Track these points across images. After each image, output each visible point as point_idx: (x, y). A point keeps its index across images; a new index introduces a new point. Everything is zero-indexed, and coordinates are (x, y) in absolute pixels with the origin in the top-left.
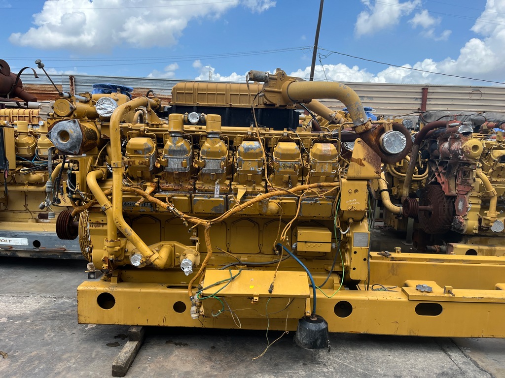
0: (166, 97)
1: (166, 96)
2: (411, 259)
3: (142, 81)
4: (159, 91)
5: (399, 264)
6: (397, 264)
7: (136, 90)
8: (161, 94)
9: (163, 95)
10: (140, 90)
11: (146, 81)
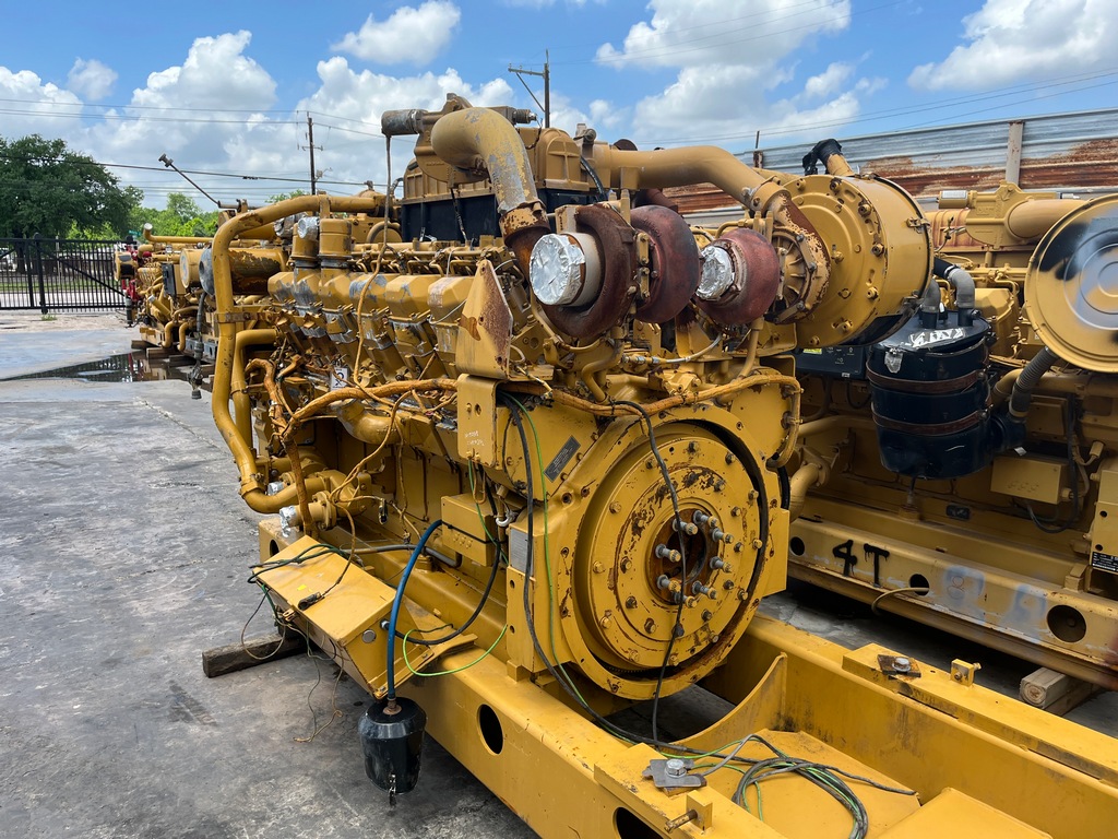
0: (945, 173)
1: (944, 169)
2: (972, 717)
3: (893, 140)
4: (930, 159)
5: (925, 715)
6: (917, 712)
7: (878, 164)
8: (932, 167)
9: (939, 169)
10: (887, 163)
11: (901, 139)
